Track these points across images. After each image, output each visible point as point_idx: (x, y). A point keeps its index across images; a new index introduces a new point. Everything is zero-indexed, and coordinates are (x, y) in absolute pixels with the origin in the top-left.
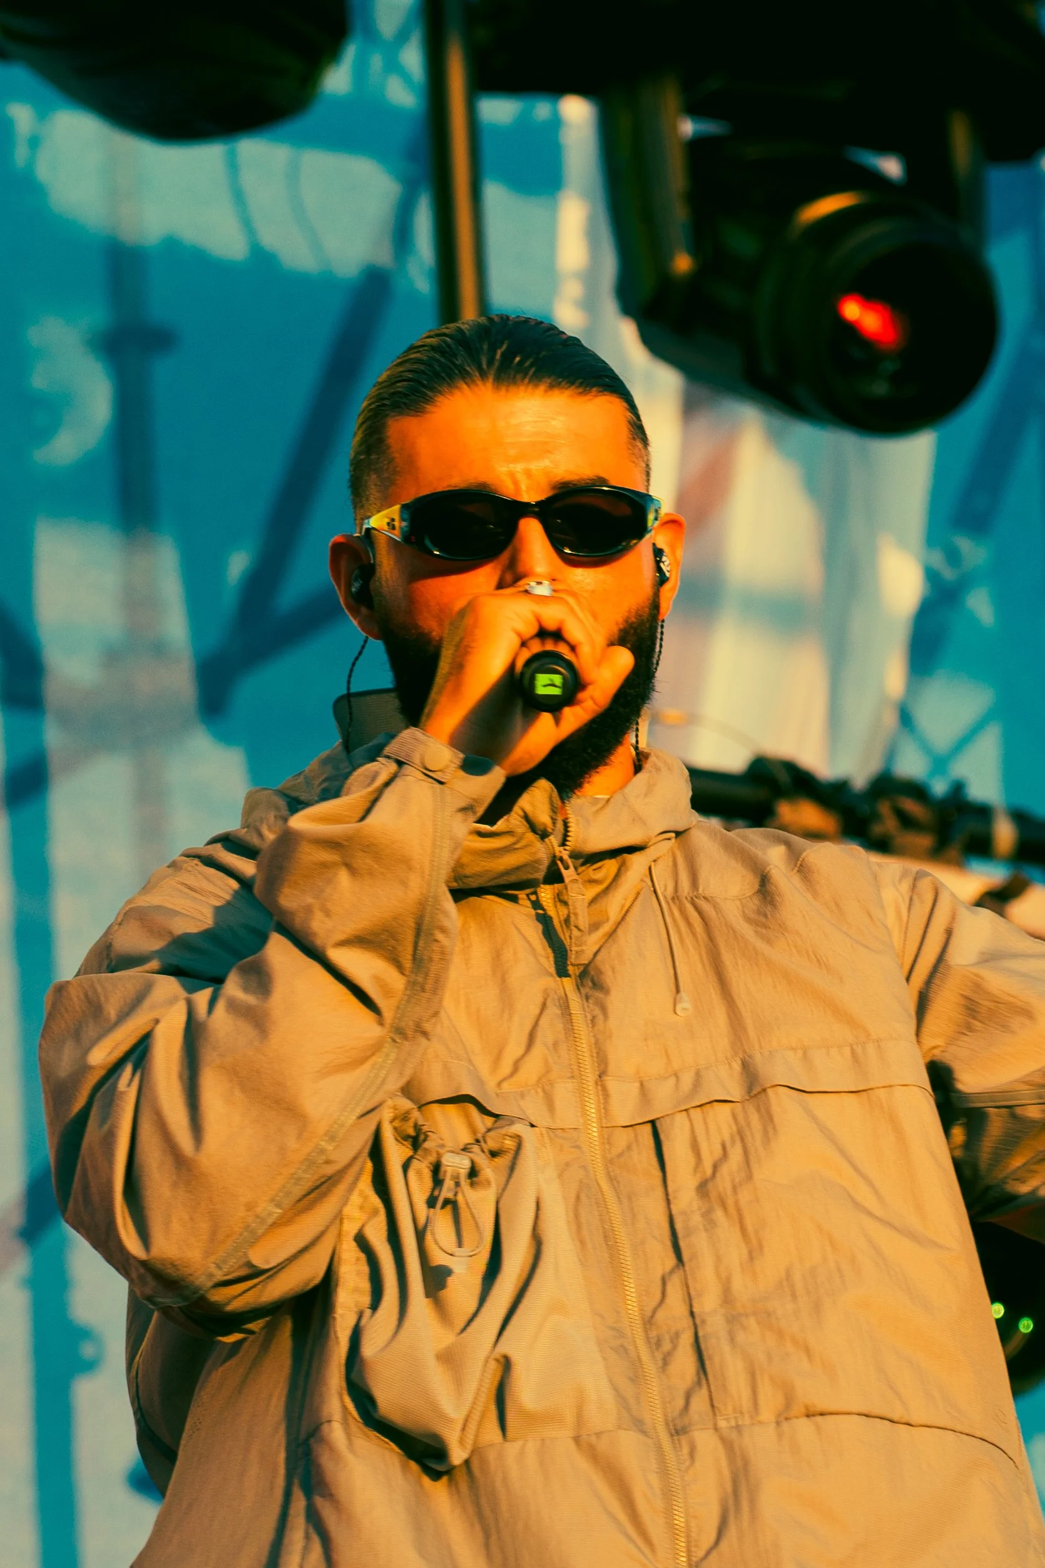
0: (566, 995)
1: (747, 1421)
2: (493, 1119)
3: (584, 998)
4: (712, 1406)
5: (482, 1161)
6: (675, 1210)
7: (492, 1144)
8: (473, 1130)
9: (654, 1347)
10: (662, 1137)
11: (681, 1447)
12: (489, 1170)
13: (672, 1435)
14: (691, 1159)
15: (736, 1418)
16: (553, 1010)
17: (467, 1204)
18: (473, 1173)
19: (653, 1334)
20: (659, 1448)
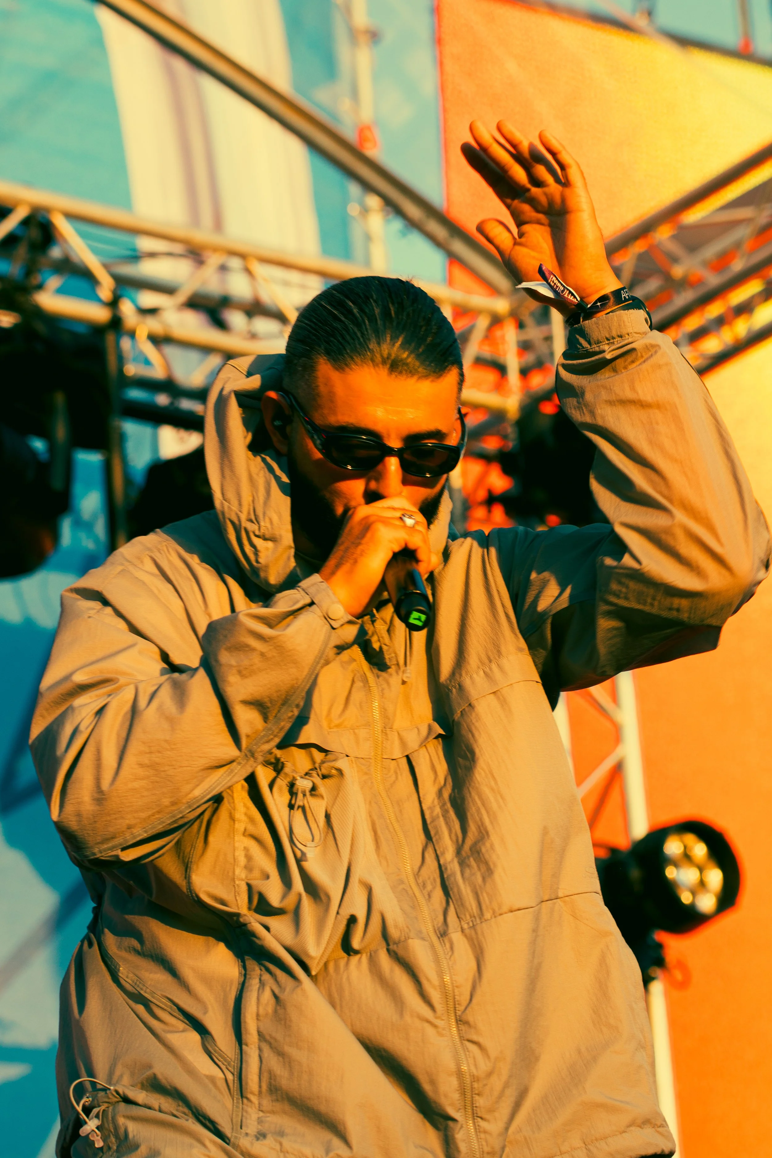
0: (365, 674)
1: (478, 921)
2: (324, 754)
3: (376, 676)
4: (458, 917)
5: (318, 780)
6: (425, 807)
7: (324, 771)
8: (314, 762)
9: (422, 888)
10: (414, 763)
11: (445, 944)
12: (323, 787)
13: (439, 938)
14: (432, 776)
15: (472, 921)
16: (359, 684)
17: (310, 808)
18: (314, 789)
19: (420, 881)
20: (432, 946)
